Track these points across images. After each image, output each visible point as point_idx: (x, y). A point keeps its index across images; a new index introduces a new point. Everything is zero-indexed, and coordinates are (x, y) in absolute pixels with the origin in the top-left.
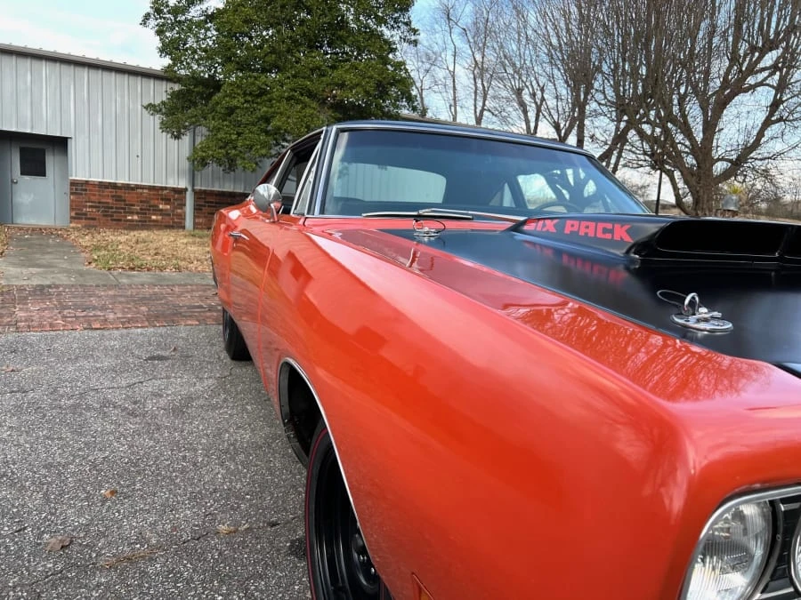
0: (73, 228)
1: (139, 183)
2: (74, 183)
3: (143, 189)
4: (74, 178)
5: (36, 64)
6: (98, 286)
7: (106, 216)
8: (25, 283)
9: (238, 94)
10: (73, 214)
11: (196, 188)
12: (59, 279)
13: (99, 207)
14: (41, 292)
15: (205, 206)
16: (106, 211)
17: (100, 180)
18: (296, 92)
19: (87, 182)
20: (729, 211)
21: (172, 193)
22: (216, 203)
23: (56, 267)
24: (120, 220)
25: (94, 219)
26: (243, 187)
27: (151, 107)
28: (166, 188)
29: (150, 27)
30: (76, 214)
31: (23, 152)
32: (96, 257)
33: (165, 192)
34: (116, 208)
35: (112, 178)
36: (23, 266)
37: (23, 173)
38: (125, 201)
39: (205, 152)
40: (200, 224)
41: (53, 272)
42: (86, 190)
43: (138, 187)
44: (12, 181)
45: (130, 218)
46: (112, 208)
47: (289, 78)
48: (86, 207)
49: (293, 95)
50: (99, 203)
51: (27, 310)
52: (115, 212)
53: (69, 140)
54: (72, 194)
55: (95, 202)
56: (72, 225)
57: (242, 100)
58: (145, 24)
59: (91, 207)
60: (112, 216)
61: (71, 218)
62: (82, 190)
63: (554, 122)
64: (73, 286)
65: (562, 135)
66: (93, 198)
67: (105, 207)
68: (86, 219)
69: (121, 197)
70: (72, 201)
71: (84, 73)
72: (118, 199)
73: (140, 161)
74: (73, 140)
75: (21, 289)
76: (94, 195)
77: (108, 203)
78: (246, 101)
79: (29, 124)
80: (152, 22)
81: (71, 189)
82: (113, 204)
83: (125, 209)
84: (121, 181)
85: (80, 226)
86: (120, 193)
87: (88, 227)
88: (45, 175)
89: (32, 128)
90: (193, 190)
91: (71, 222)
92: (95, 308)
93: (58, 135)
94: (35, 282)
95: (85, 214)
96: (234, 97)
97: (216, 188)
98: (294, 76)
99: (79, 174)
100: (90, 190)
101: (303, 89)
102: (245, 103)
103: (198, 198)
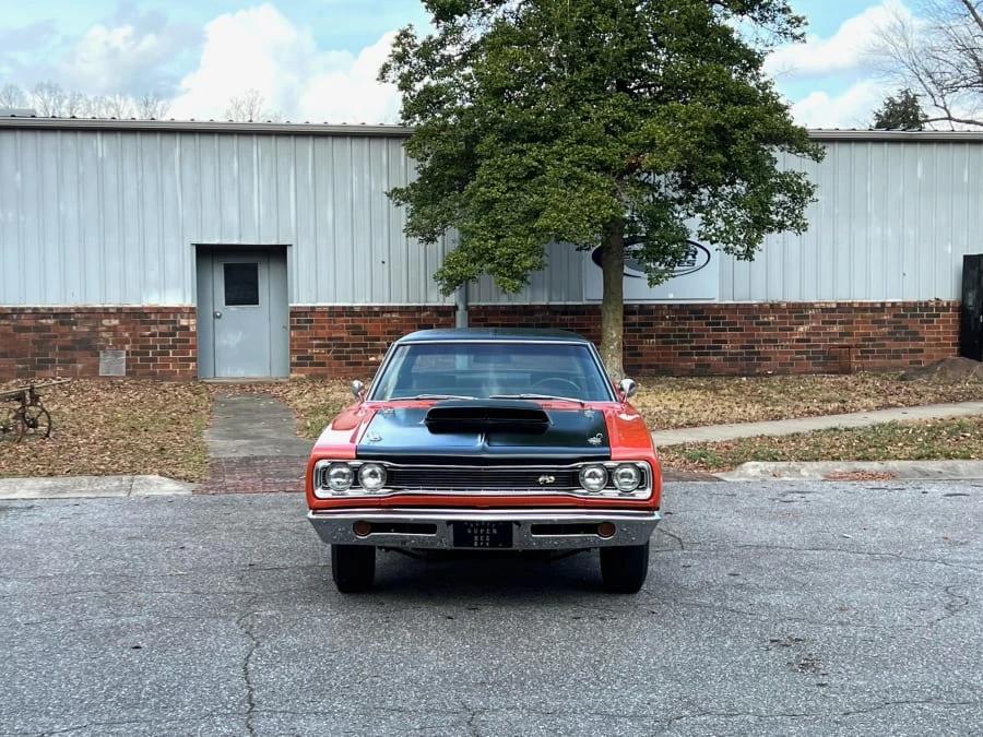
0: (294, 380)
1: (386, 304)
2: (295, 313)
3: (390, 312)
4: (294, 305)
5: (245, 142)
6: (302, 457)
7: (339, 358)
8: (232, 455)
9: (498, 180)
10: (294, 359)
11: (470, 304)
12: (265, 450)
13: (328, 346)
14: (247, 462)
16: (339, 352)
17: (331, 304)
18: (580, 166)
19: (313, 308)
21: (435, 316)
23: (263, 437)
24: (359, 364)
25: (322, 364)
26: (547, 294)
27: (396, 194)
28: (425, 308)
29: (390, 80)
30: (299, 358)
31: (228, 271)
32: (309, 424)
33: (424, 315)
34: (354, 345)
35: (347, 301)
36: (230, 437)
37: (228, 303)
38: (365, 333)
41: (261, 444)
42: (311, 321)
43: (384, 310)
44: (215, 316)
45: (373, 359)
46: (347, 346)
47: (570, 145)
48: (311, 346)
49: (575, 173)
50: (330, 339)
51: (235, 478)
52: (353, 352)
53: (288, 248)
54: (292, 328)
55: (324, 339)
56: (292, 376)
57: (504, 188)
58: (383, 77)
59: (318, 346)
60: (347, 358)
61: (293, 364)
62: (307, 321)
64: (277, 457)
66: (322, 333)
67: (339, 345)
68: (311, 365)
69: (360, 327)
70: (292, 340)
71: (308, 146)
72: (356, 331)
73: (387, 270)
74: (294, 247)
75: (229, 461)
76: (323, 328)
77: (342, 338)
78: (510, 189)
79: (236, 234)
80: (393, 75)
81: (292, 321)
82: (348, 339)
83: (365, 345)
84: (360, 303)
85: (303, 376)
86: (359, 322)
87: (313, 378)
88: (257, 303)
89: (240, 237)
90: (467, 308)
91: (291, 371)
92: (293, 476)
93: (274, 243)
94: (243, 454)
95: (311, 358)
96: (493, 185)
97: (504, 301)
98: (580, 141)
99: (302, 299)
100: (317, 321)
101: (590, 160)
102: (507, 192)
103: (474, 320)
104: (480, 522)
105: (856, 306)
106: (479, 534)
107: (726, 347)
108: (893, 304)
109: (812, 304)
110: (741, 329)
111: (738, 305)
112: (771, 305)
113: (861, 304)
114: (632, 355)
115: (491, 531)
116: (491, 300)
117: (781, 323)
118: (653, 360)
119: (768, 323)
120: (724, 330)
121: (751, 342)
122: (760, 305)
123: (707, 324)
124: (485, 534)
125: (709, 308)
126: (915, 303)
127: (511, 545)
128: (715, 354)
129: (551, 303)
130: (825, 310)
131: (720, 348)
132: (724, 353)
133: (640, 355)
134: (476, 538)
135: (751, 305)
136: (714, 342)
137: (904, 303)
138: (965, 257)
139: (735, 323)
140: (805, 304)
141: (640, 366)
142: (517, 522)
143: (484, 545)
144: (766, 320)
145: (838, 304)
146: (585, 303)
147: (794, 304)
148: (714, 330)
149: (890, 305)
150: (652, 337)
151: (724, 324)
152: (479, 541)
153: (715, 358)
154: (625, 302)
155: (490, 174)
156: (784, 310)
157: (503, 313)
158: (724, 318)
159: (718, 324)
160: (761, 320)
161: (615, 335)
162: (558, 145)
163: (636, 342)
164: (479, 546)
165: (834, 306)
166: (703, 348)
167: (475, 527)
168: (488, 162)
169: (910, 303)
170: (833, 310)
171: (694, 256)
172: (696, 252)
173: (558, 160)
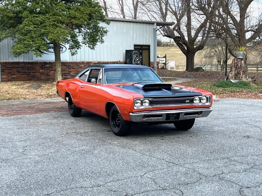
9: (31, 24)
11: (1, 61)
15: (6, 70)
18: (55, 22)
20: (239, 58)
22: (11, 68)
26: (23, 59)
39: (19, 50)
40: (4, 78)
49: (54, 24)
57: (33, 27)
63: (174, 12)
65: (178, 18)
96: (30, 26)
97: (11, 61)
98: (54, 15)
101: (58, 20)
102: (34, 28)
103: (2, 66)
104: (173, 113)
105: (102, 62)
106: (172, 117)
107: (72, 73)
108: (110, 62)
109: (92, 62)
110: (75, 69)
111: (74, 62)
112: (82, 62)
113: (103, 62)
114: (47, 76)
115: (175, 116)
116: (7, 60)
117: (84, 67)
118: (53, 77)
119: (82, 67)
120: (71, 69)
121: (78, 72)
122: (80, 62)
123: (67, 67)
124: (173, 116)
125: (67, 63)
126: (115, 62)
127: (179, 119)
128: (69, 75)
129: (24, 61)
130: (95, 63)
131: (70, 73)
132: (71, 75)
133: (49, 76)
134: (171, 118)
135: (77, 62)
136: (68, 72)
137: (113, 62)
138: (126, 50)
139: (73, 67)
140: (90, 62)
141: (50, 79)
142: (181, 113)
143: (173, 120)
144: (81, 66)
145: (98, 62)
146: (34, 61)
147: (88, 62)
148: (68, 69)
149: (109, 62)
150: (52, 71)
151: (71, 67)
152: (172, 119)
153: (69, 76)
154: (61, 61)
155: (28, 23)
156: (85, 64)
157: (11, 64)
158: (71, 65)
159: (69, 67)
160: (80, 66)
161: (59, 70)
162: (47, 16)
163: (48, 72)
164: (172, 120)
165: (97, 62)
166: (65, 74)
167: (172, 115)
168: (27, 19)
169: (114, 62)
170: (97, 64)
171: (62, 49)
172: (63, 48)
173: (48, 20)
